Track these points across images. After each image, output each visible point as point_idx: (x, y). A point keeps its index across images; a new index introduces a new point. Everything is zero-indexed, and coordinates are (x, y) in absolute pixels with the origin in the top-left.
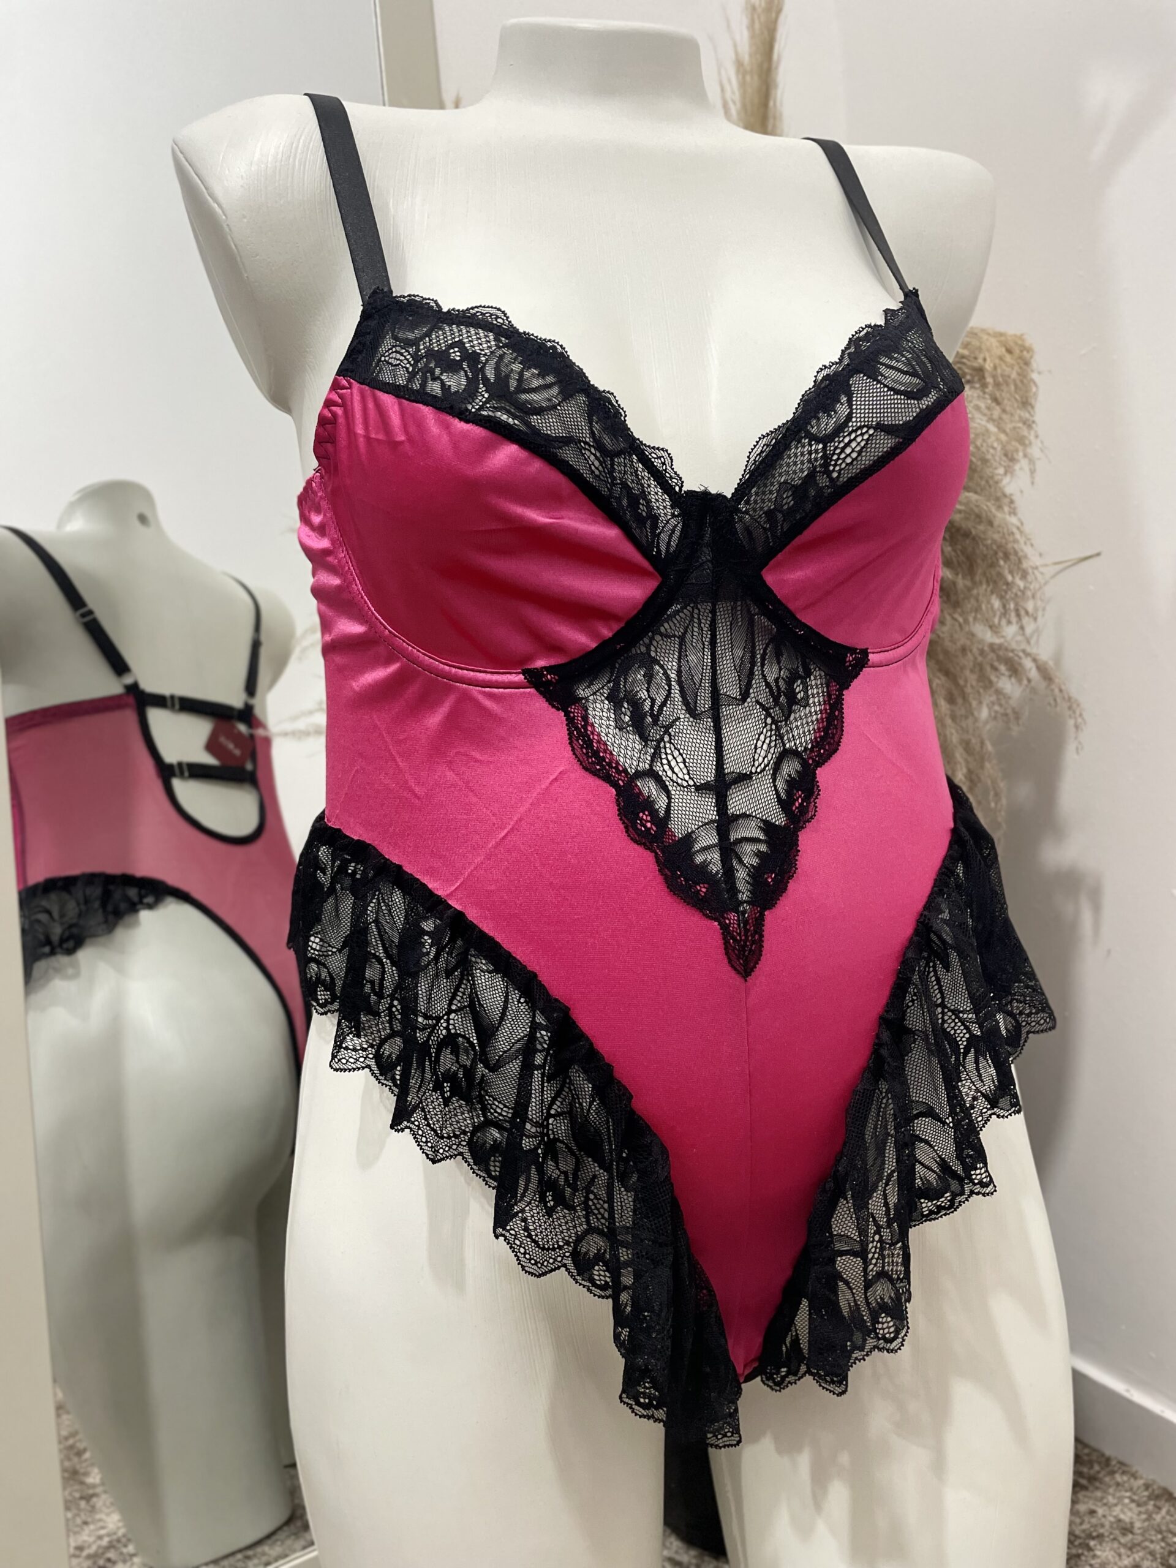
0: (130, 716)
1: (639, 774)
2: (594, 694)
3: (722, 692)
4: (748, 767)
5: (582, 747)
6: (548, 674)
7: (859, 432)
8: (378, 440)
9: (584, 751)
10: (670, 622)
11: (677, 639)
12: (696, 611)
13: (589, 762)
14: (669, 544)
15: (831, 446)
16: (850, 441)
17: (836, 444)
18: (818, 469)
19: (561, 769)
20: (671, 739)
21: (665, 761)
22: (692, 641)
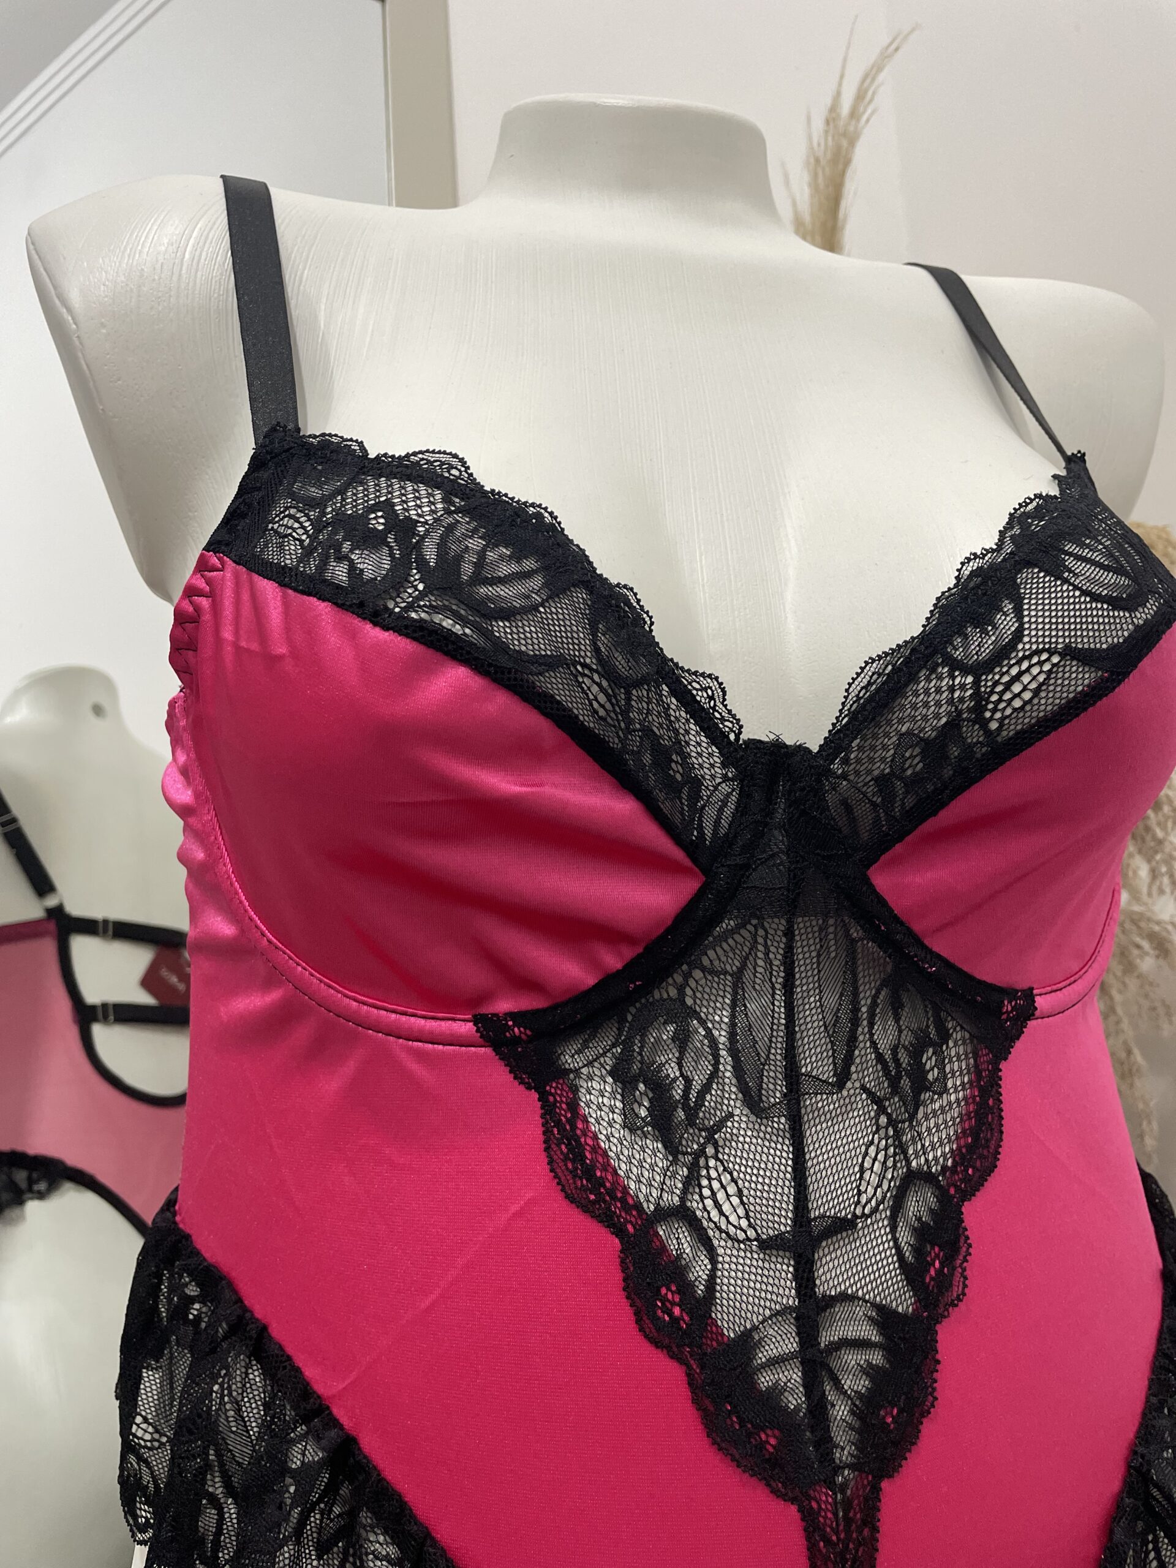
0: (48, 947)
1: (663, 1214)
2: (590, 1064)
3: (803, 1070)
4: (850, 1206)
5: (566, 1158)
6: (514, 1025)
7: (1035, 660)
8: (247, 650)
9: (570, 1166)
10: (718, 949)
11: (729, 978)
12: (761, 932)
13: (576, 1188)
14: (717, 823)
15: (988, 680)
16: (1021, 674)
17: (997, 677)
18: (965, 716)
19: (529, 1195)
20: (717, 1151)
21: (706, 1192)
22: (754, 982)
